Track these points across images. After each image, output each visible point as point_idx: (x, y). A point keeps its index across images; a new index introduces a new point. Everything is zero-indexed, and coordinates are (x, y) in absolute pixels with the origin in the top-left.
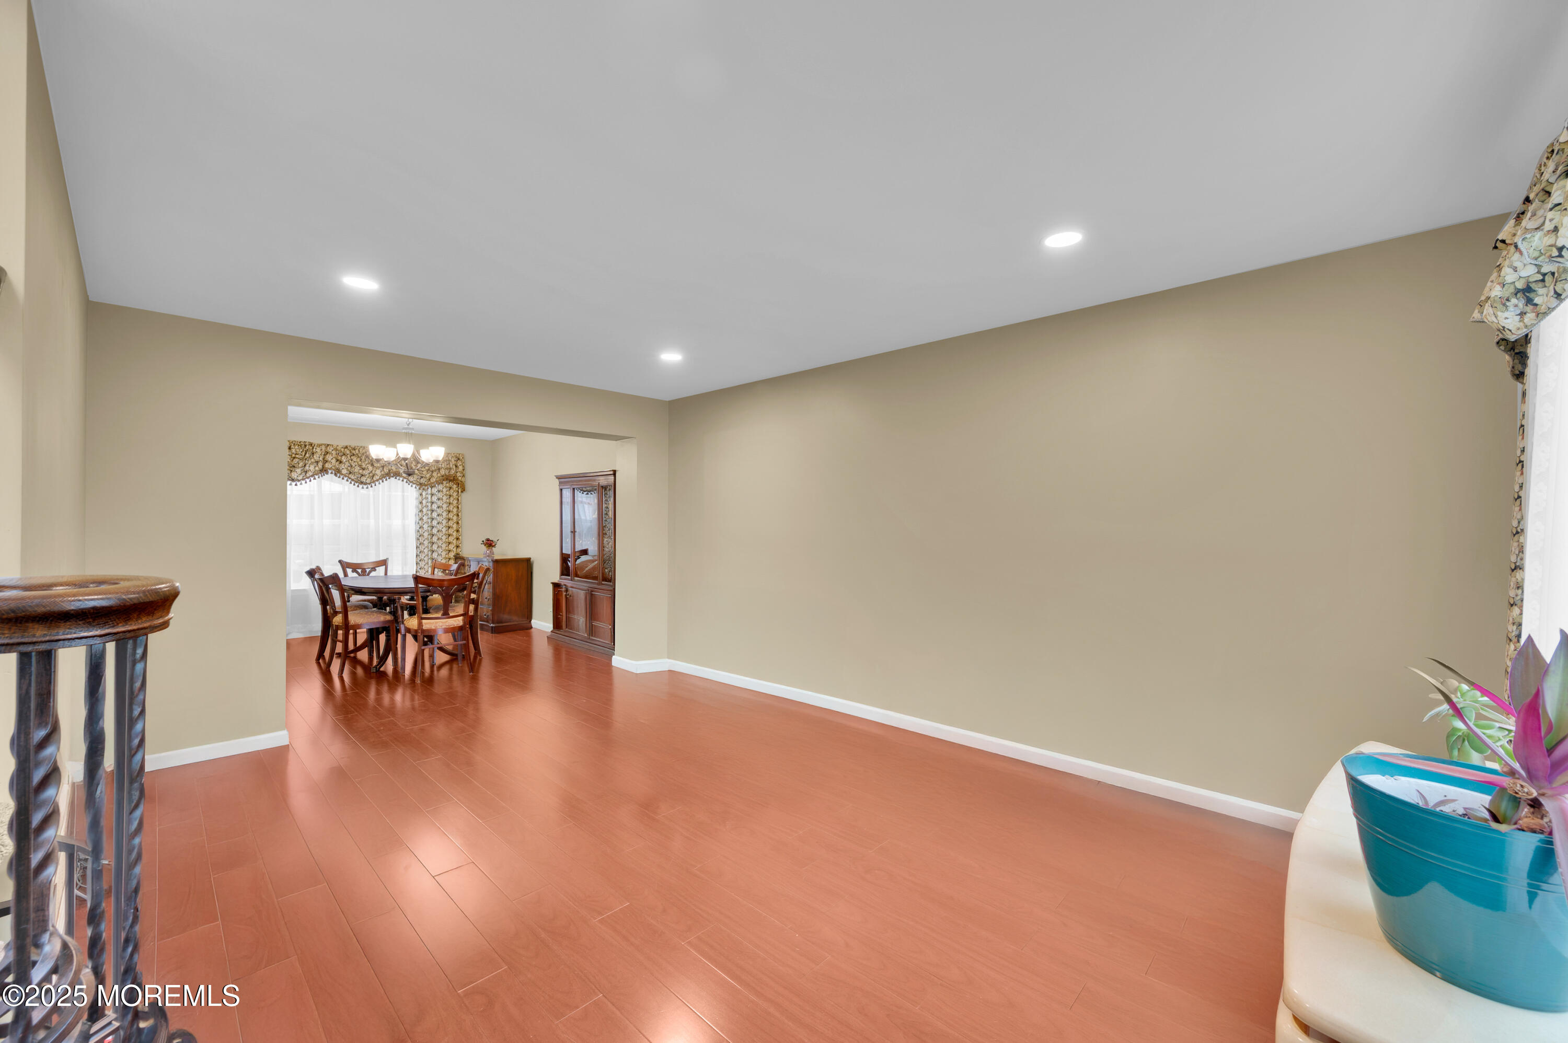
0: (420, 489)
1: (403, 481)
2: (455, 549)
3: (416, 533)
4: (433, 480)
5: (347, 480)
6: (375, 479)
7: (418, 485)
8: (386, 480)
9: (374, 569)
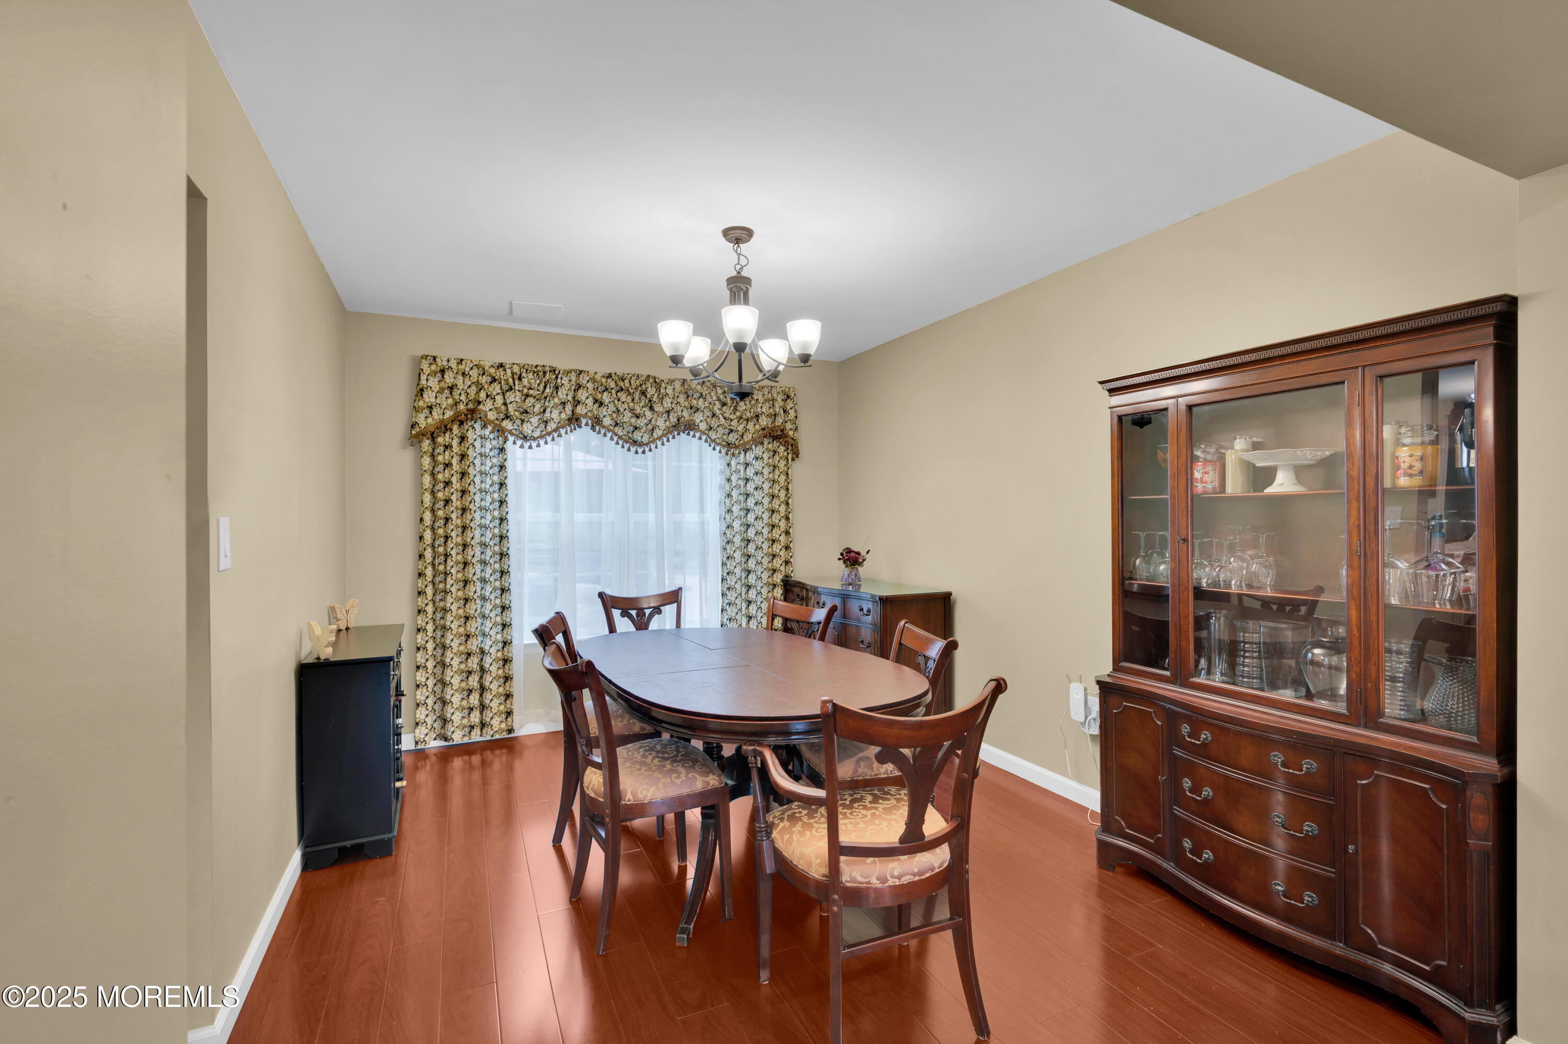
0: (727, 454)
1: (700, 438)
2: (782, 568)
3: (721, 537)
4: (748, 437)
5: (612, 439)
6: (655, 435)
7: (723, 446)
8: (674, 437)
9: (657, 610)
